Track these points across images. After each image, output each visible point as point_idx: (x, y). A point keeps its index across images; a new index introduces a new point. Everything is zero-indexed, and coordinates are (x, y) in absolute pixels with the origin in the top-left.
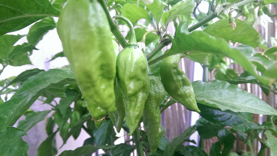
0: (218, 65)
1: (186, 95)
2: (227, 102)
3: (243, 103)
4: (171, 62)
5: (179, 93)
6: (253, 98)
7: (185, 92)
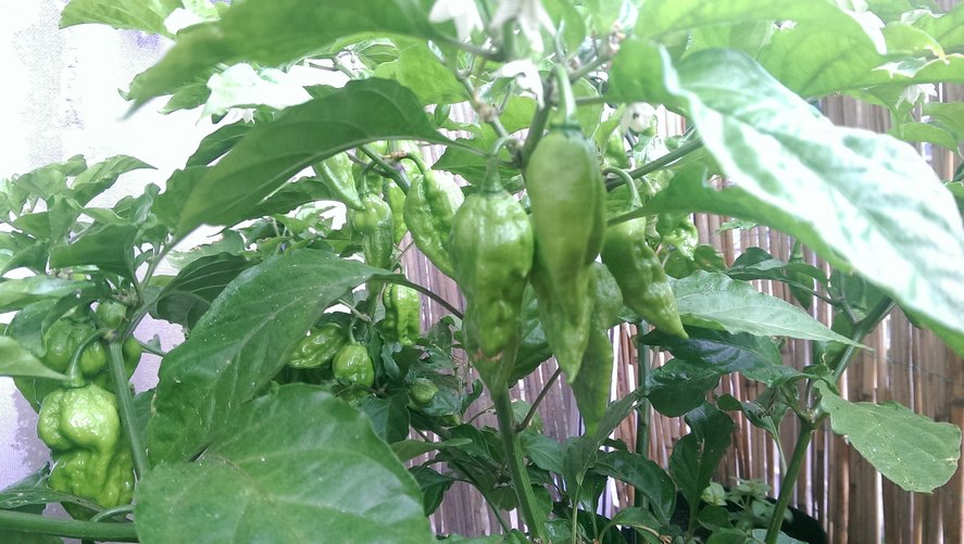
0: (673, 237)
1: (661, 300)
2: (731, 318)
3: (766, 320)
4: (630, 232)
5: (646, 296)
6: (786, 309)
7: (658, 295)
